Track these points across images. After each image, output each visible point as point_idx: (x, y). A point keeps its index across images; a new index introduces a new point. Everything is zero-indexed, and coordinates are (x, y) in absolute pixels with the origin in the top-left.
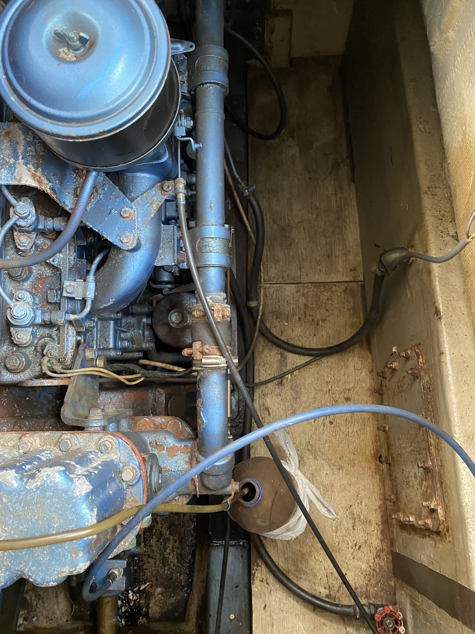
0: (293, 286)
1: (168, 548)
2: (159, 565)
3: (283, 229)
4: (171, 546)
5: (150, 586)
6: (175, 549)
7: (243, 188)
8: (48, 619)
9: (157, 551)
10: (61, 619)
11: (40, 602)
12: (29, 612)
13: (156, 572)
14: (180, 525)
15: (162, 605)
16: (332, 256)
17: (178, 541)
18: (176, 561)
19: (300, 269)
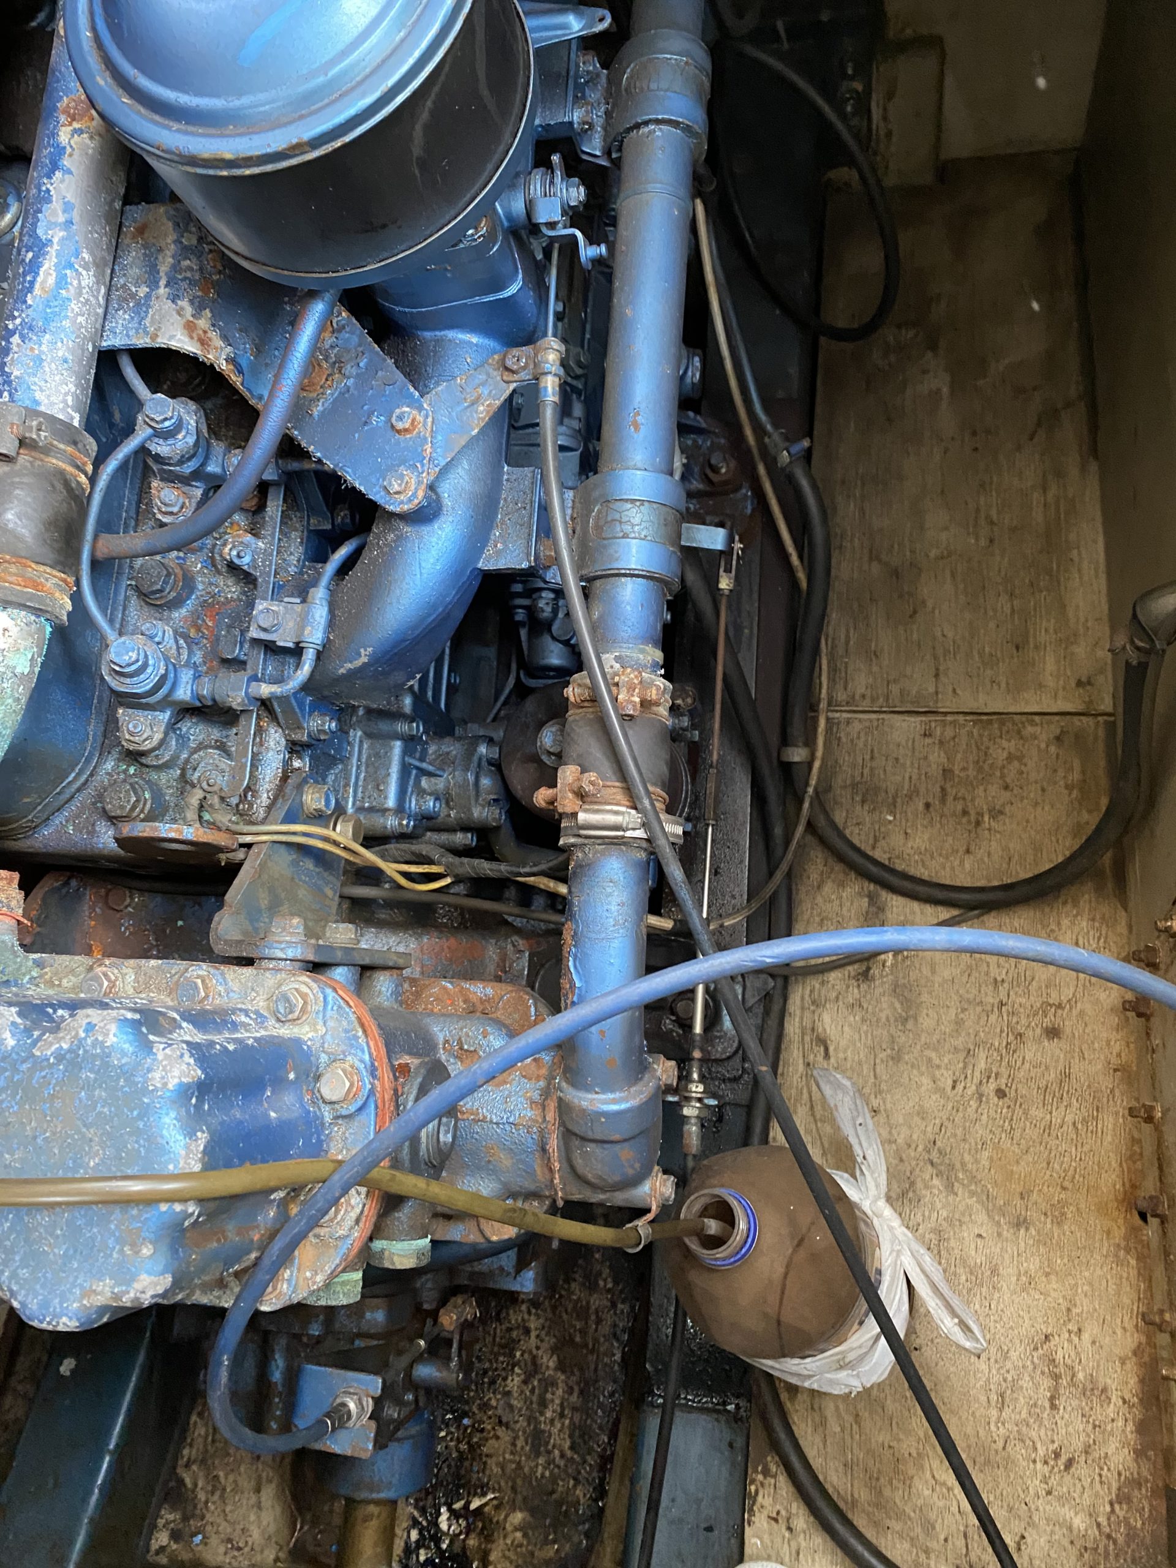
0: (913, 720)
1: (550, 1407)
2: (522, 1448)
3: (896, 573)
4: (557, 1401)
5: (495, 1502)
6: (566, 1412)
7: (776, 446)
8: (230, 1546)
9: (520, 1410)
10: (262, 1552)
11: (216, 1497)
12: (185, 1519)
13: (514, 1466)
14: (586, 1345)
15: (520, 1562)
16: (1028, 642)
17: (576, 1389)
18: (568, 1443)
19: (937, 676)
